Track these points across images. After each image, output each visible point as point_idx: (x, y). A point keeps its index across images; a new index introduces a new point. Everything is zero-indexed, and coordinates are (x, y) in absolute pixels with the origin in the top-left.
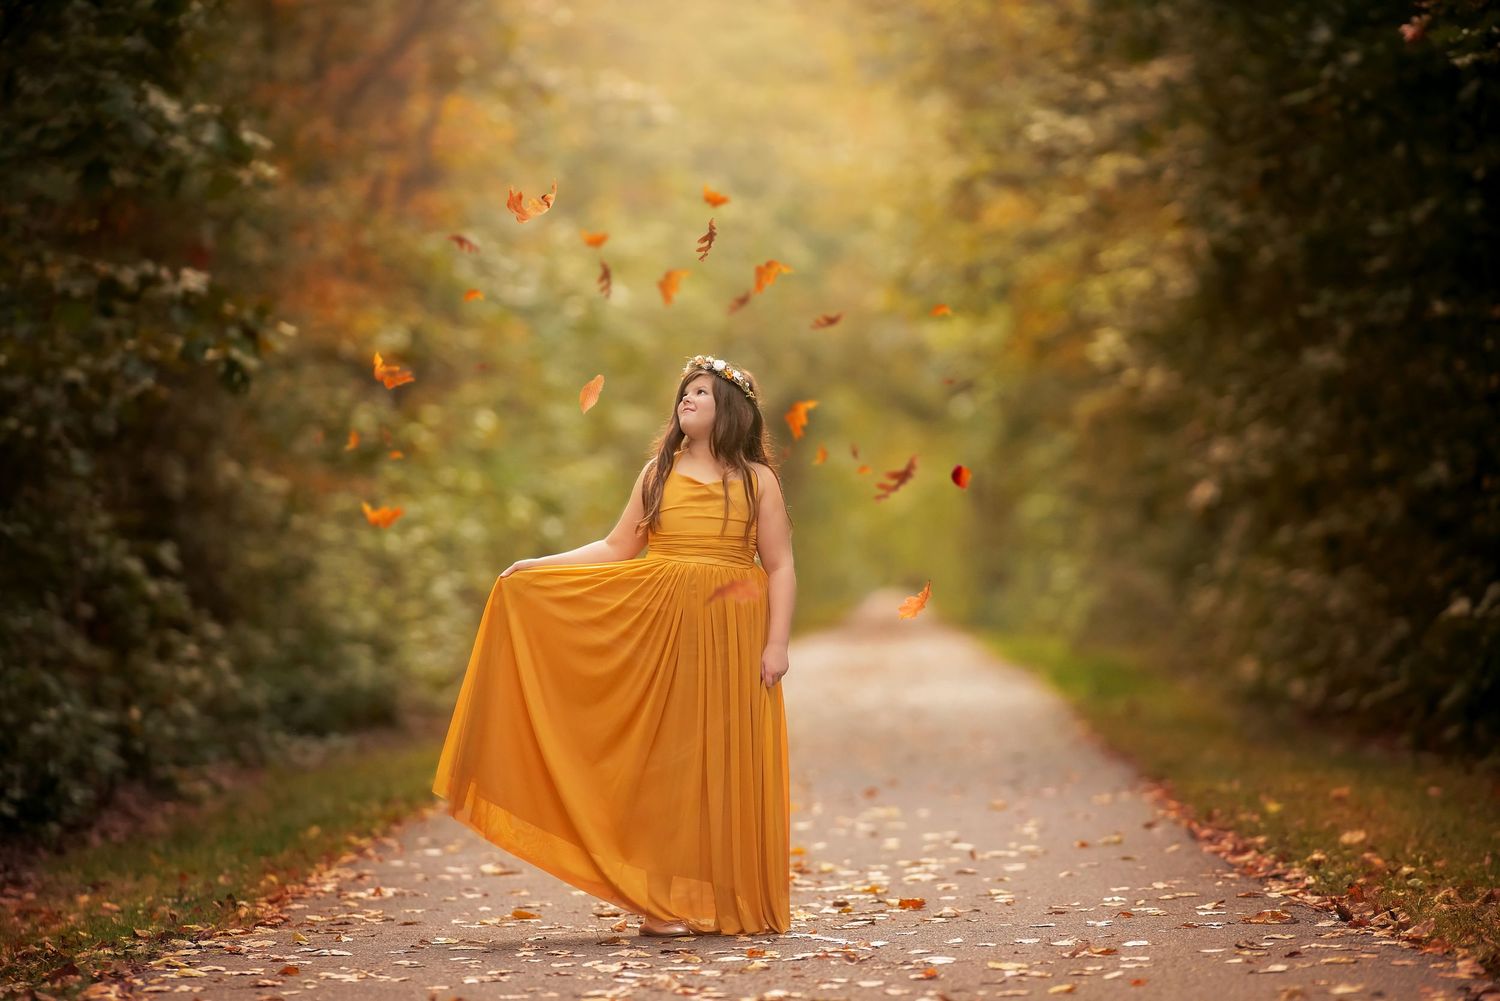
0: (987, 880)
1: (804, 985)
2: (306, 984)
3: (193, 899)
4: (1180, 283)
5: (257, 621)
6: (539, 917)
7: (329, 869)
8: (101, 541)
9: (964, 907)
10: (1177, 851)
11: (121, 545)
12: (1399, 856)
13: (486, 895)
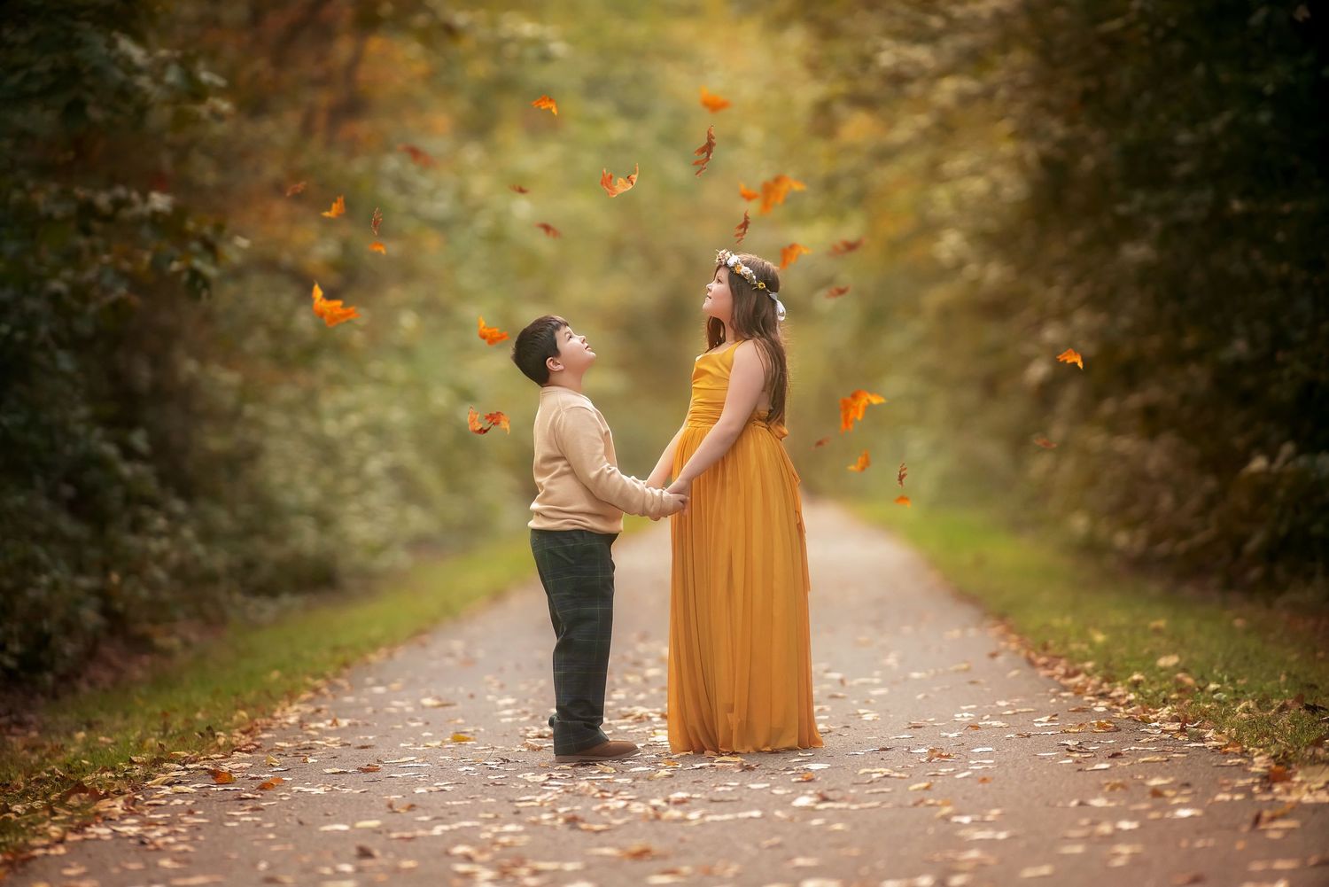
0: (855, 702)
1: (703, 789)
2: (281, 796)
3: (176, 732)
4: (1014, 188)
5: (215, 497)
6: (474, 740)
7: (291, 705)
8: (80, 429)
9: (836, 724)
10: (1017, 676)
11: (98, 432)
12: (1206, 676)
13: (427, 723)
